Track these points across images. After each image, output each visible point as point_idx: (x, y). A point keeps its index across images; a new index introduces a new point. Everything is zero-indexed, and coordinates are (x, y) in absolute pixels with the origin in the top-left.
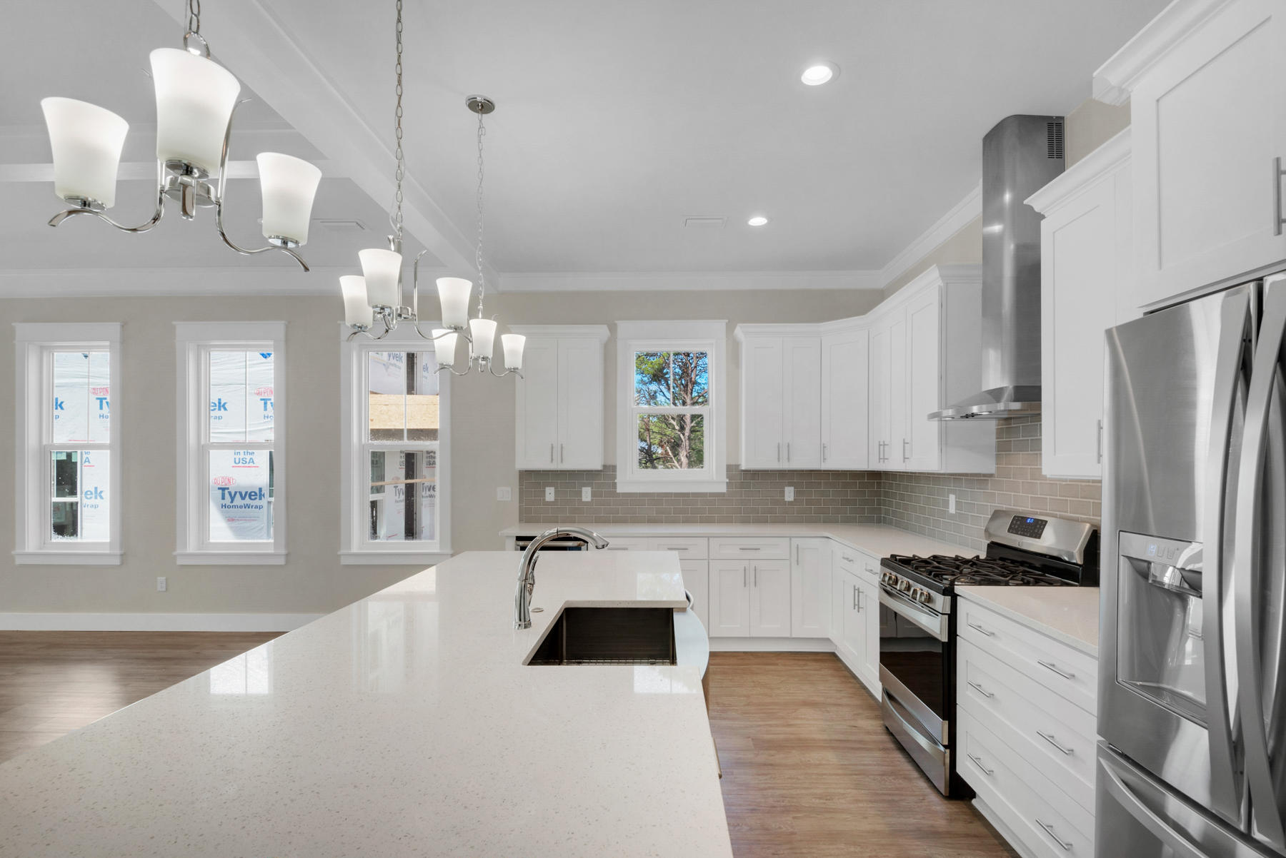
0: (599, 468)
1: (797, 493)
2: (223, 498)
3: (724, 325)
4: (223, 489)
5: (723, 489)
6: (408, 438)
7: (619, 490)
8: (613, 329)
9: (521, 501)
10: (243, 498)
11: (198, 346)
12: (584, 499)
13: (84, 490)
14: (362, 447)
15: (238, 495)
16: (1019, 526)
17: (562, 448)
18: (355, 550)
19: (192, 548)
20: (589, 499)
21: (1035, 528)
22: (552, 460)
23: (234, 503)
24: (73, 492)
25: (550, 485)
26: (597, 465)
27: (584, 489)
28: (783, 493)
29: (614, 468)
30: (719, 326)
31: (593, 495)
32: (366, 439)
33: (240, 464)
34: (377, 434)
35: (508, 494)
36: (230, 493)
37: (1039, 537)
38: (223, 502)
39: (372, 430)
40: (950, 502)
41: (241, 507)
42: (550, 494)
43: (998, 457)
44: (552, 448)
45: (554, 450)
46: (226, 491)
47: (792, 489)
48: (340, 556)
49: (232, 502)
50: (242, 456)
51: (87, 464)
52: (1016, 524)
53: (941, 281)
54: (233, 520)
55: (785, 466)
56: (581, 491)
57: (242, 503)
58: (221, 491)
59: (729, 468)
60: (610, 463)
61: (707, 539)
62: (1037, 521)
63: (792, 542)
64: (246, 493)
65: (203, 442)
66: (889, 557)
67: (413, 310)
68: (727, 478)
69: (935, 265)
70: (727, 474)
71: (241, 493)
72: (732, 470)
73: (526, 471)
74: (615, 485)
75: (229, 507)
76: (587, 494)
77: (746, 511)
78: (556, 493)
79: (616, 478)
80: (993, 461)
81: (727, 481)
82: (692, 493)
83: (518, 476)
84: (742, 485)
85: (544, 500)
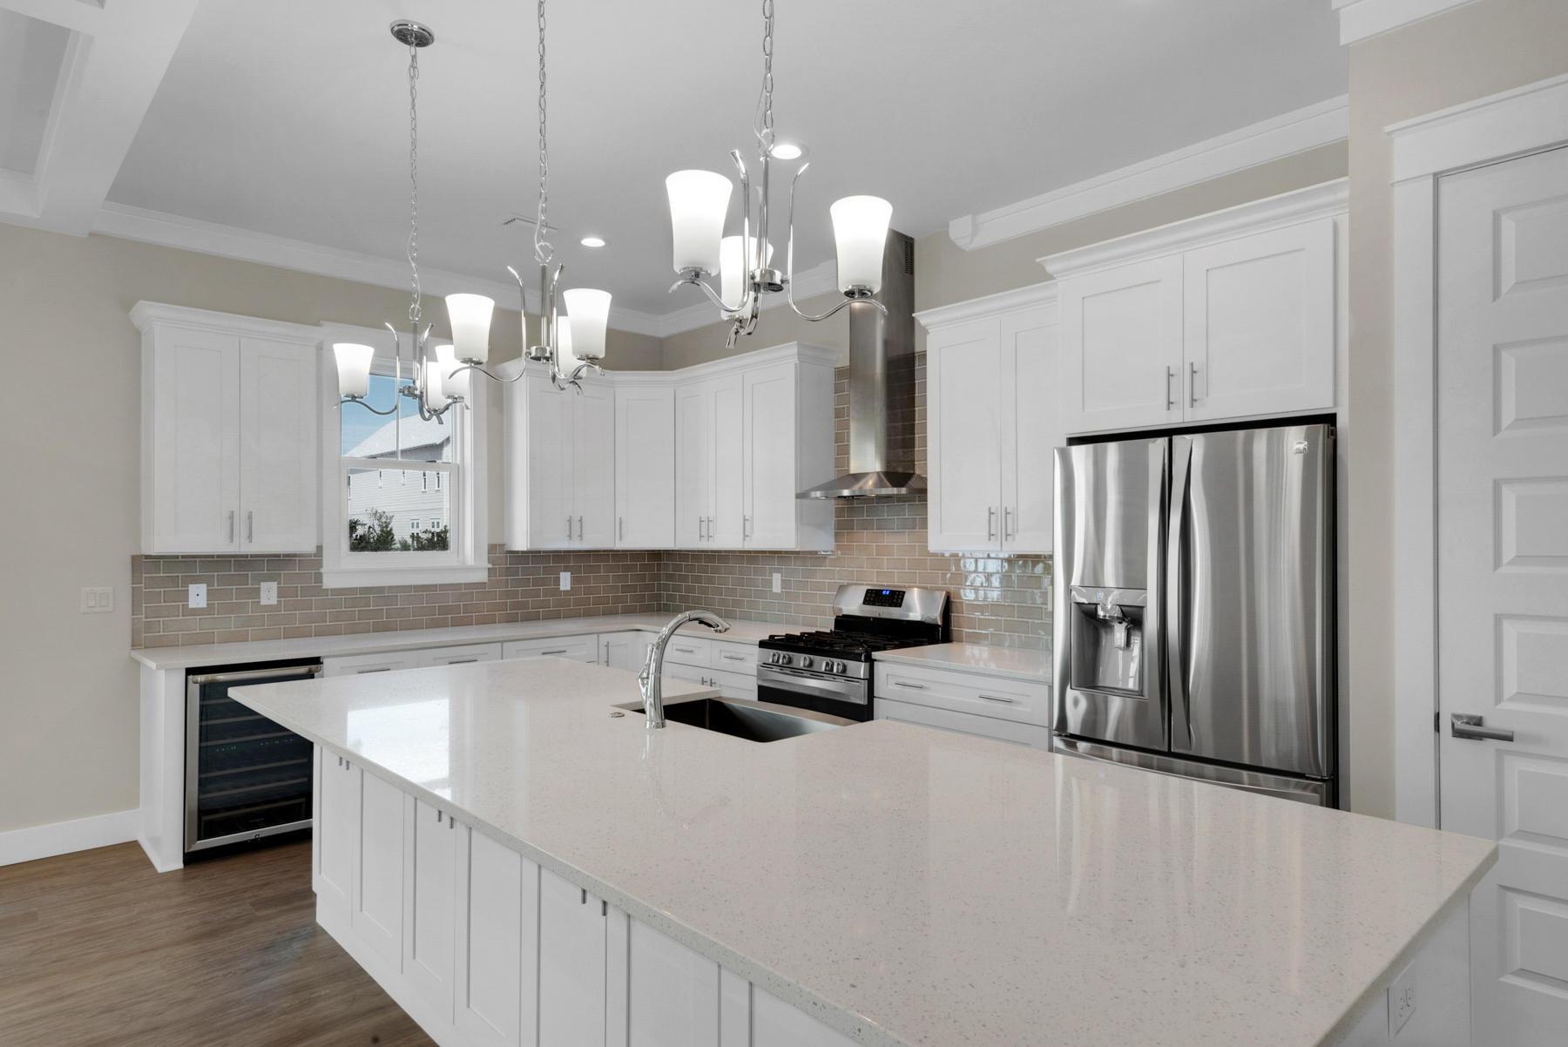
1: (574, 580)
5: (482, 577)
7: (327, 585)
9: (136, 610)
12: (264, 602)
16: (874, 598)
17: (250, 517)
21: (896, 598)
25: (196, 580)
27: (264, 585)
28: (558, 579)
29: (321, 550)
31: (281, 594)
37: (900, 606)
40: (774, 581)
43: (837, 535)
45: (235, 520)
47: (568, 575)
52: (871, 597)
53: (797, 359)
56: (259, 589)
59: (492, 548)
60: (319, 543)
61: (499, 644)
62: (892, 592)
63: (600, 639)
66: (767, 638)
68: (489, 561)
69: (795, 342)
70: (489, 557)
72: (496, 552)
73: (144, 558)
74: (319, 577)
76: (269, 593)
77: (516, 606)
78: (210, 593)
79: (321, 567)
80: (832, 539)
81: (490, 566)
82: (440, 585)
83: (129, 566)
84: (508, 572)
85: (185, 607)
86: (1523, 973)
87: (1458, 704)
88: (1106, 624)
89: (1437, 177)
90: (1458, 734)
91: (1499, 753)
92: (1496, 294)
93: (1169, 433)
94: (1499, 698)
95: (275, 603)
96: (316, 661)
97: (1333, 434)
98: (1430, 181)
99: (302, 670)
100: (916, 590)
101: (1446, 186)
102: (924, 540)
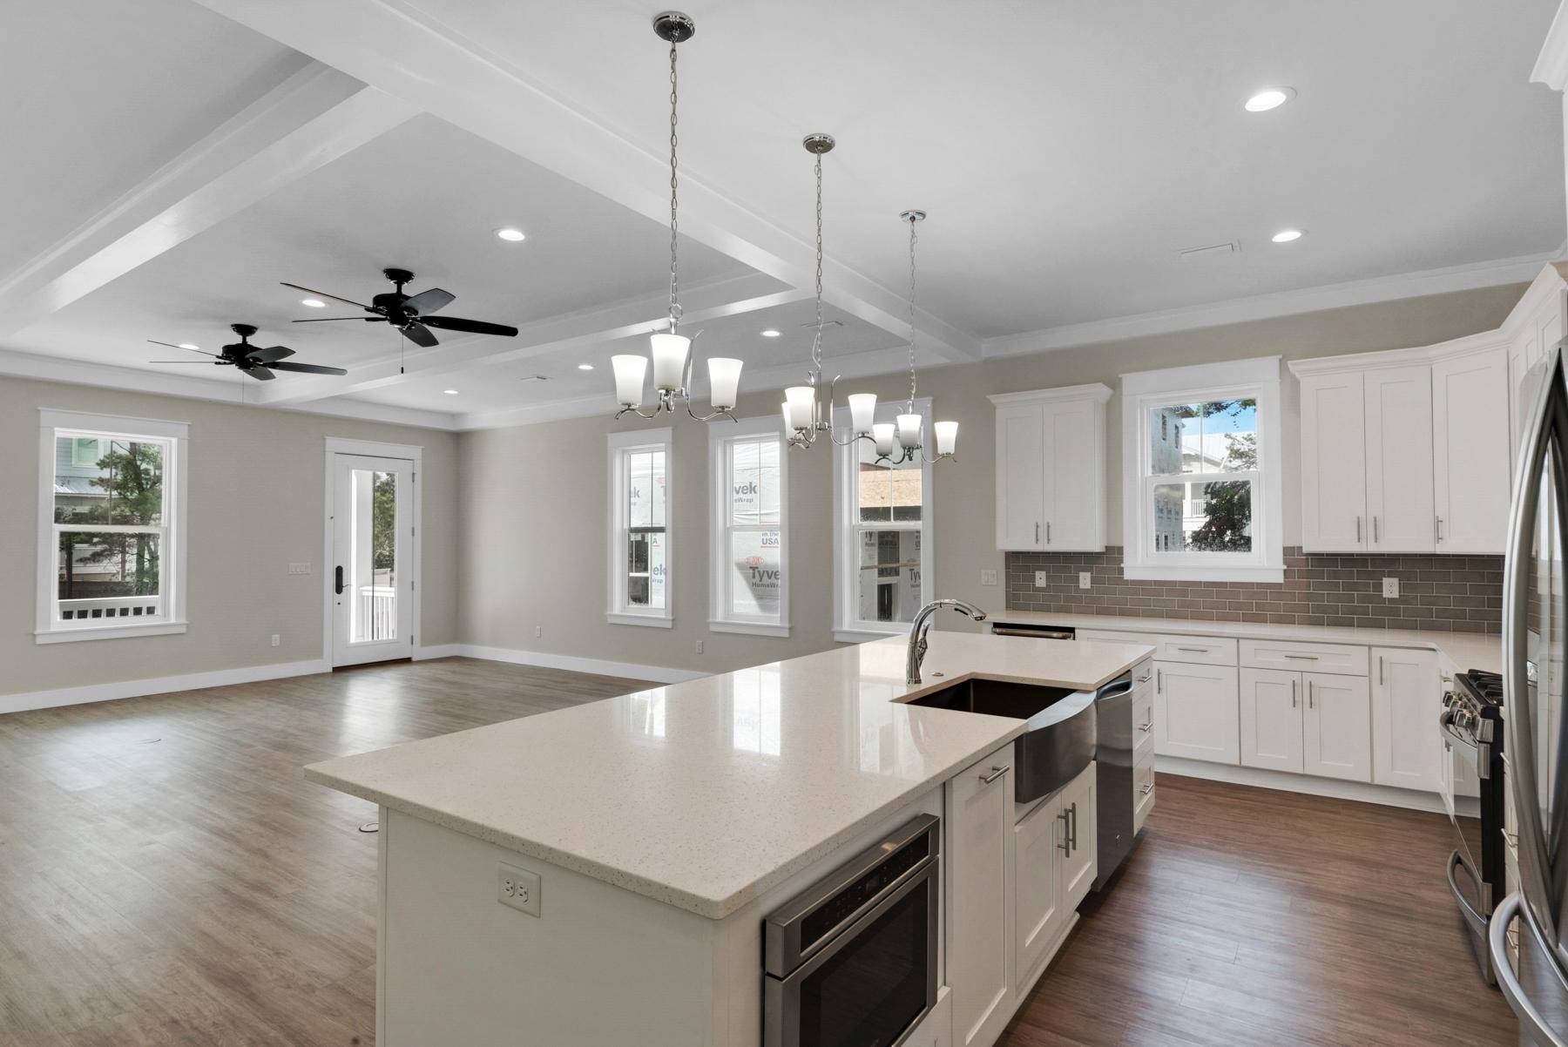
0: (1103, 550)
1: (1404, 587)
2: (754, 577)
3: (1277, 362)
4: (753, 568)
5: (1279, 578)
6: (895, 520)
7: (1126, 577)
8: (1115, 385)
9: (1008, 586)
10: (770, 577)
11: (725, 441)
12: (1082, 586)
13: (653, 567)
14: (853, 529)
15: (766, 574)
17: (1048, 526)
18: (846, 627)
19: (720, 618)
20: (1088, 586)
22: (1037, 540)
23: (763, 582)
24: (646, 569)
25: (1041, 569)
26: (1097, 547)
27: (1082, 575)
28: (1379, 587)
29: (1120, 550)
30: (1270, 365)
31: (1093, 581)
32: (857, 519)
33: (768, 545)
34: (869, 513)
35: (994, 579)
36: (759, 572)
38: (754, 581)
39: (862, 509)
41: (768, 586)
42: (1041, 579)
44: (1037, 527)
45: (1039, 530)
46: (756, 570)
47: (1395, 581)
48: (833, 633)
49: (761, 581)
50: (768, 537)
51: (655, 544)
54: (762, 598)
55: (1372, 548)
56: (1079, 577)
57: (769, 581)
58: (751, 571)
59: (1288, 550)
60: (1112, 544)
61: (1236, 640)
63: (1373, 653)
64: (772, 572)
65: (728, 526)
67: (829, 423)
68: (1285, 563)
70: (1284, 559)
71: (768, 572)
72: (1290, 553)
73: (1013, 553)
74: (1121, 571)
75: (758, 586)
76: (1085, 580)
77: (1317, 609)
78: (1048, 577)
79: (1122, 562)
81: (1285, 567)
82: (1231, 583)
83: (1004, 557)
84: (1309, 574)
85: (1034, 585)
95: (1089, 587)
96: (1072, 630)
99: (1061, 634)
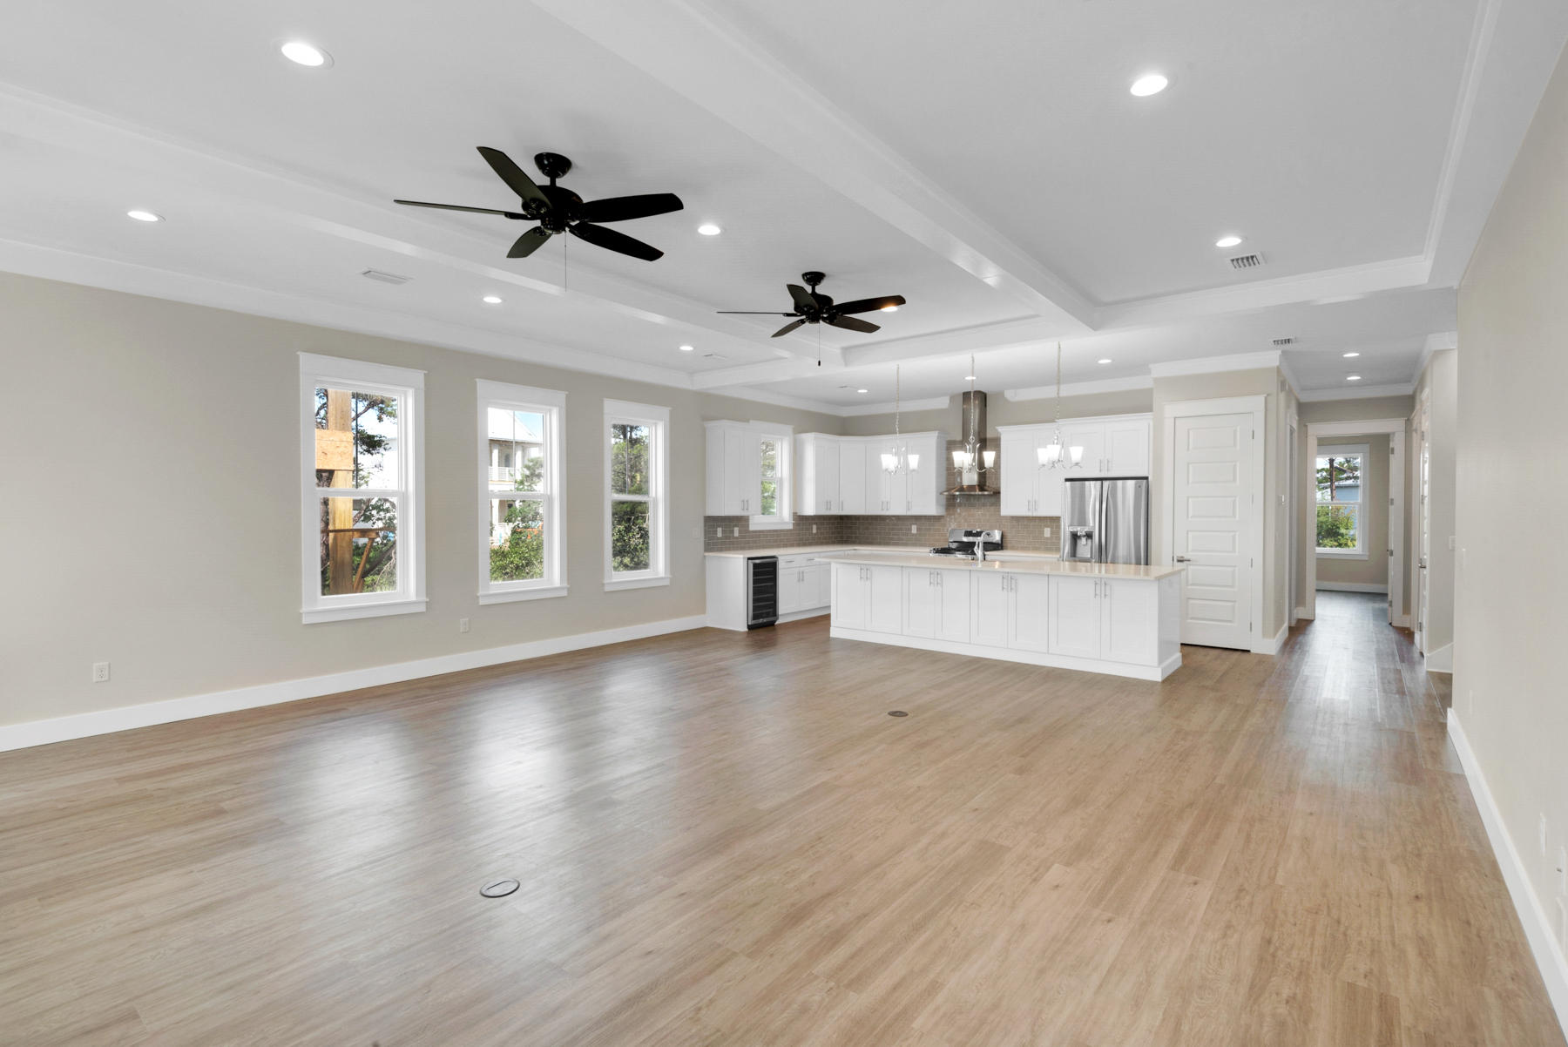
7: (750, 529)
20: (737, 535)
31: (739, 532)
40: (912, 528)
43: (949, 509)
52: (967, 533)
56: (734, 530)
68: (793, 520)
72: (795, 516)
74: (748, 526)
80: (944, 510)
86: (1192, 618)
87: (1178, 554)
88: (1080, 537)
89: (1175, 418)
90: (1179, 561)
91: (1187, 565)
92: (1188, 449)
93: (1101, 479)
94: (1187, 551)
97: (1148, 483)
98: (1173, 420)
100: (996, 531)
101: (1177, 421)
102: (999, 511)
